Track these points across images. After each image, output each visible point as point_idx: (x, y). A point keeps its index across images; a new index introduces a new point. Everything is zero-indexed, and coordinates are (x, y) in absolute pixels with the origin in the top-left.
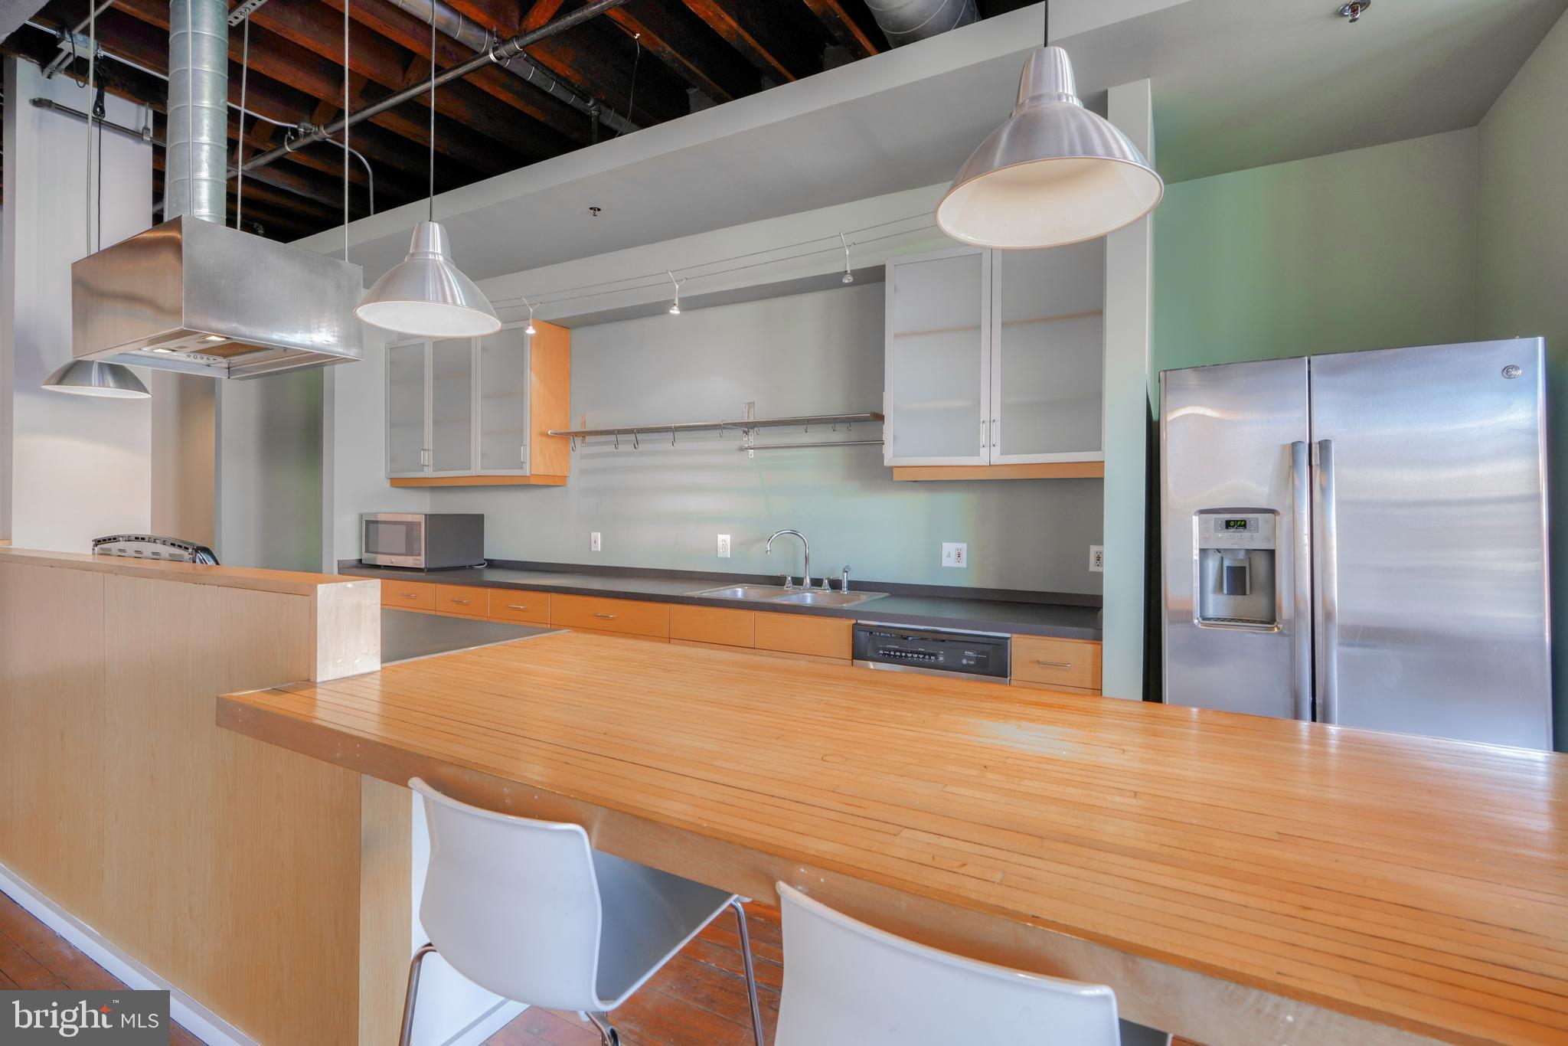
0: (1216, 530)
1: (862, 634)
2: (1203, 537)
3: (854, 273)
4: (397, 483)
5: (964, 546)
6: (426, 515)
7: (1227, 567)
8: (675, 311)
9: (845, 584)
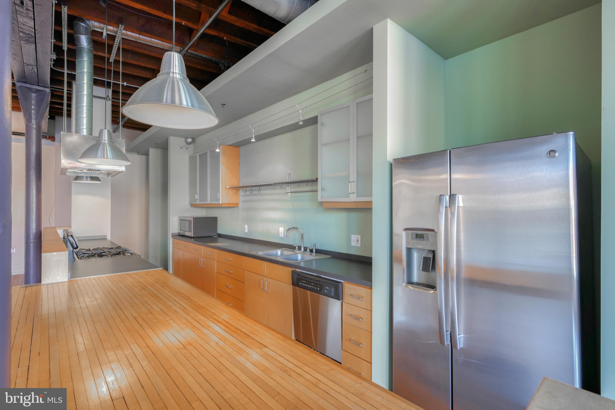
0: (412, 239)
1: (295, 274)
2: (407, 243)
3: (303, 121)
4: (193, 205)
5: (359, 237)
6: (193, 218)
7: (424, 257)
8: (253, 140)
9: (314, 251)
